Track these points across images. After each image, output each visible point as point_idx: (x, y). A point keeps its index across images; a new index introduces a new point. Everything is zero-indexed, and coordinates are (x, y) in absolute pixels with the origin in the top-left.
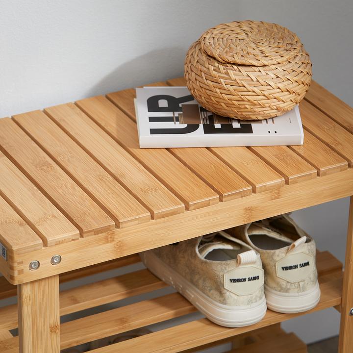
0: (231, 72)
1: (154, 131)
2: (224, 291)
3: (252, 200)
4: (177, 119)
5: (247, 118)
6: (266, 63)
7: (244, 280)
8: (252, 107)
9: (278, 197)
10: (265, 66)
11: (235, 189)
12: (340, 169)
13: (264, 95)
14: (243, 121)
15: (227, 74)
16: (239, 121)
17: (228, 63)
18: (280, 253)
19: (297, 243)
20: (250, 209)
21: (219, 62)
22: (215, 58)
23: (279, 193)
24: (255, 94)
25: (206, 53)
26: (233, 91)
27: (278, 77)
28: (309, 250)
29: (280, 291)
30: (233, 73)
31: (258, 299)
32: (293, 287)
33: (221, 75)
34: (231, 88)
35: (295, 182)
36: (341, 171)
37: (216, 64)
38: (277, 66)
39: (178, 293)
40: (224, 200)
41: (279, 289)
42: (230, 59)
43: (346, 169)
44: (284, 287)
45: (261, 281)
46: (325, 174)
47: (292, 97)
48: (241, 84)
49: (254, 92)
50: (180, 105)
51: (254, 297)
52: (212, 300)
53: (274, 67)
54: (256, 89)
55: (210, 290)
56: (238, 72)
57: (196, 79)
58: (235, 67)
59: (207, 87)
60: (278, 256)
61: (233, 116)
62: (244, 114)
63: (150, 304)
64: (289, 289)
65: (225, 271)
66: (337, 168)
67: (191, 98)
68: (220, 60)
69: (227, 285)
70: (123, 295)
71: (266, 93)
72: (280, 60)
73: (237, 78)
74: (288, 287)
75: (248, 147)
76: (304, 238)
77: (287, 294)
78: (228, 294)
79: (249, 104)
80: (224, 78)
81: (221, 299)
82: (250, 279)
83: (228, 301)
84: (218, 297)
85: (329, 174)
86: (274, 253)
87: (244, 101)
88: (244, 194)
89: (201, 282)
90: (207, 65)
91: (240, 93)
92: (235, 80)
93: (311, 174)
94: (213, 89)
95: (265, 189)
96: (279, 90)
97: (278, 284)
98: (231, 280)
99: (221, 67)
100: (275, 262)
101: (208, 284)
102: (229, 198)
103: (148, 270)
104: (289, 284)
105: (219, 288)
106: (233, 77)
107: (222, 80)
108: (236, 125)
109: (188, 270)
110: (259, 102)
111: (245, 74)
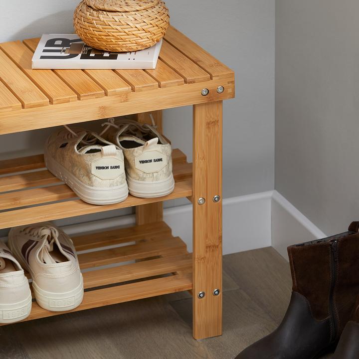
0: (101, 16)
1: (42, 57)
2: (91, 176)
3: (105, 101)
4: (64, 51)
5: (114, 49)
6: (127, 10)
7: (107, 168)
8: (116, 40)
9: (126, 100)
10: (127, 12)
11: (91, 91)
12: (177, 84)
13: (125, 32)
14: (112, 52)
15: (98, 17)
16: (109, 52)
17: (100, 10)
18: (137, 150)
19: (150, 142)
20: (103, 108)
21: (94, 10)
22: (90, 7)
23: (127, 97)
24: (117, 31)
25: (86, 4)
26: (101, 29)
27: (136, 20)
28: (162, 150)
29: (138, 180)
30: (103, 16)
31: (119, 184)
32: (148, 176)
33: (94, 18)
34: (100, 27)
35: (140, 90)
36: (179, 85)
37: (92, 11)
38: (136, 13)
39: (66, 184)
40: (81, 99)
41: (138, 178)
42: (101, 7)
43: (183, 84)
44: (141, 176)
45: (122, 169)
46: (165, 86)
47: (148, 35)
48: (107, 24)
49: (117, 29)
50: (71, 44)
51: (115, 182)
52: (84, 184)
53: (134, 13)
54: (118, 27)
55: (83, 177)
56: (106, 16)
57: (78, 23)
58: (105, 12)
59: (84, 27)
60: (137, 152)
61: (103, 48)
62: (111, 46)
63: (41, 190)
64: (145, 178)
65: (93, 161)
66: (175, 83)
67: (80, 40)
68: (94, 8)
69: (94, 171)
70: (23, 185)
71: (126, 31)
72: (138, 8)
73: (105, 20)
74: (144, 176)
75: (114, 70)
76: (156, 139)
77: (144, 182)
78: (94, 178)
79: (114, 38)
80: (96, 20)
81: (90, 182)
82: (112, 168)
83: (94, 184)
84: (88, 182)
85: (168, 87)
86: (134, 150)
87: (109, 36)
88: (98, 96)
89: (77, 172)
90: (85, 12)
91: (106, 30)
92: (104, 21)
93: (153, 86)
94: (88, 28)
95: (115, 94)
96: (144, 31)
97: (137, 174)
98: (97, 168)
99: (95, 13)
100: (134, 156)
101: (82, 172)
102: (86, 98)
103: (48, 170)
104: (145, 174)
105: (88, 174)
106: (102, 19)
107: (94, 21)
108: (106, 55)
109: (70, 165)
110: (121, 37)
111: (111, 17)
